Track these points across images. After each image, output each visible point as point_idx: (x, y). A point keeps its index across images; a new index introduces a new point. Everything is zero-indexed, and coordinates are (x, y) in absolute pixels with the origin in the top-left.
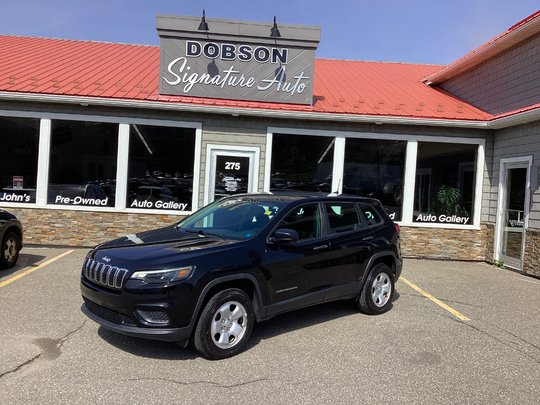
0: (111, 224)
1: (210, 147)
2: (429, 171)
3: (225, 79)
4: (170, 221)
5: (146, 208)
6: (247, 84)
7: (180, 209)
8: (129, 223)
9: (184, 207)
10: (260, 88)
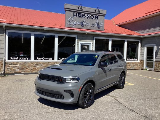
1: (80, 42)
6: (89, 25)
9: (73, 60)
10: (92, 26)
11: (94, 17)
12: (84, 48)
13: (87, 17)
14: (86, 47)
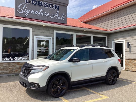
1: (35, 37)
3: (40, 13)
4: (21, 65)
5: (11, 60)
6: (47, 15)
7: (25, 60)
10: (51, 17)
11: (54, 6)
13: (45, 6)
14: (45, 43)
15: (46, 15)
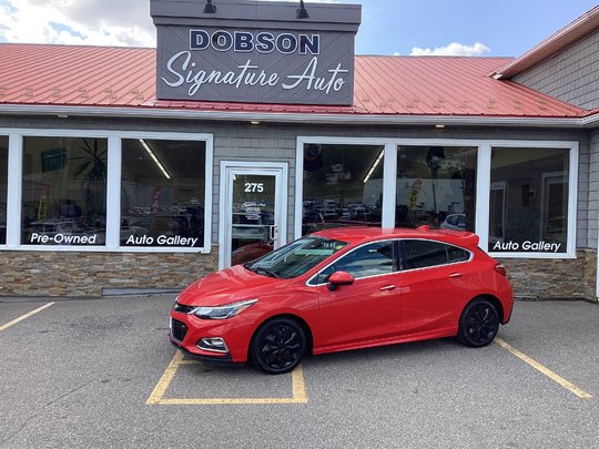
0: (101, 268)
1: (224, 164)
2: (502, 185)
3: (241, 76)
4: (176, 261)
5: (146, 245)
6: (269, 81)
7: (189, 245)
8: (124, 265)
9: (194, 243)
10: (285, 86)
11: (298, 43)
12: (247, 190)
13: (260, 47)
14: (260, 187)
15: (267, 79)
